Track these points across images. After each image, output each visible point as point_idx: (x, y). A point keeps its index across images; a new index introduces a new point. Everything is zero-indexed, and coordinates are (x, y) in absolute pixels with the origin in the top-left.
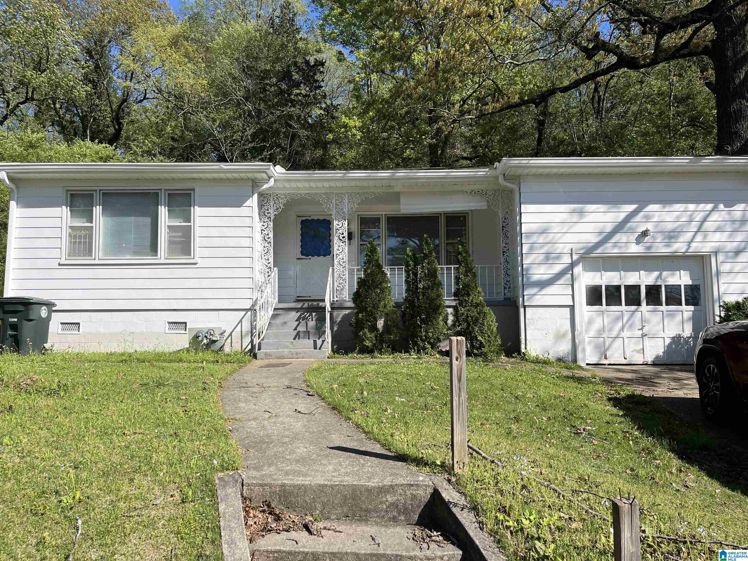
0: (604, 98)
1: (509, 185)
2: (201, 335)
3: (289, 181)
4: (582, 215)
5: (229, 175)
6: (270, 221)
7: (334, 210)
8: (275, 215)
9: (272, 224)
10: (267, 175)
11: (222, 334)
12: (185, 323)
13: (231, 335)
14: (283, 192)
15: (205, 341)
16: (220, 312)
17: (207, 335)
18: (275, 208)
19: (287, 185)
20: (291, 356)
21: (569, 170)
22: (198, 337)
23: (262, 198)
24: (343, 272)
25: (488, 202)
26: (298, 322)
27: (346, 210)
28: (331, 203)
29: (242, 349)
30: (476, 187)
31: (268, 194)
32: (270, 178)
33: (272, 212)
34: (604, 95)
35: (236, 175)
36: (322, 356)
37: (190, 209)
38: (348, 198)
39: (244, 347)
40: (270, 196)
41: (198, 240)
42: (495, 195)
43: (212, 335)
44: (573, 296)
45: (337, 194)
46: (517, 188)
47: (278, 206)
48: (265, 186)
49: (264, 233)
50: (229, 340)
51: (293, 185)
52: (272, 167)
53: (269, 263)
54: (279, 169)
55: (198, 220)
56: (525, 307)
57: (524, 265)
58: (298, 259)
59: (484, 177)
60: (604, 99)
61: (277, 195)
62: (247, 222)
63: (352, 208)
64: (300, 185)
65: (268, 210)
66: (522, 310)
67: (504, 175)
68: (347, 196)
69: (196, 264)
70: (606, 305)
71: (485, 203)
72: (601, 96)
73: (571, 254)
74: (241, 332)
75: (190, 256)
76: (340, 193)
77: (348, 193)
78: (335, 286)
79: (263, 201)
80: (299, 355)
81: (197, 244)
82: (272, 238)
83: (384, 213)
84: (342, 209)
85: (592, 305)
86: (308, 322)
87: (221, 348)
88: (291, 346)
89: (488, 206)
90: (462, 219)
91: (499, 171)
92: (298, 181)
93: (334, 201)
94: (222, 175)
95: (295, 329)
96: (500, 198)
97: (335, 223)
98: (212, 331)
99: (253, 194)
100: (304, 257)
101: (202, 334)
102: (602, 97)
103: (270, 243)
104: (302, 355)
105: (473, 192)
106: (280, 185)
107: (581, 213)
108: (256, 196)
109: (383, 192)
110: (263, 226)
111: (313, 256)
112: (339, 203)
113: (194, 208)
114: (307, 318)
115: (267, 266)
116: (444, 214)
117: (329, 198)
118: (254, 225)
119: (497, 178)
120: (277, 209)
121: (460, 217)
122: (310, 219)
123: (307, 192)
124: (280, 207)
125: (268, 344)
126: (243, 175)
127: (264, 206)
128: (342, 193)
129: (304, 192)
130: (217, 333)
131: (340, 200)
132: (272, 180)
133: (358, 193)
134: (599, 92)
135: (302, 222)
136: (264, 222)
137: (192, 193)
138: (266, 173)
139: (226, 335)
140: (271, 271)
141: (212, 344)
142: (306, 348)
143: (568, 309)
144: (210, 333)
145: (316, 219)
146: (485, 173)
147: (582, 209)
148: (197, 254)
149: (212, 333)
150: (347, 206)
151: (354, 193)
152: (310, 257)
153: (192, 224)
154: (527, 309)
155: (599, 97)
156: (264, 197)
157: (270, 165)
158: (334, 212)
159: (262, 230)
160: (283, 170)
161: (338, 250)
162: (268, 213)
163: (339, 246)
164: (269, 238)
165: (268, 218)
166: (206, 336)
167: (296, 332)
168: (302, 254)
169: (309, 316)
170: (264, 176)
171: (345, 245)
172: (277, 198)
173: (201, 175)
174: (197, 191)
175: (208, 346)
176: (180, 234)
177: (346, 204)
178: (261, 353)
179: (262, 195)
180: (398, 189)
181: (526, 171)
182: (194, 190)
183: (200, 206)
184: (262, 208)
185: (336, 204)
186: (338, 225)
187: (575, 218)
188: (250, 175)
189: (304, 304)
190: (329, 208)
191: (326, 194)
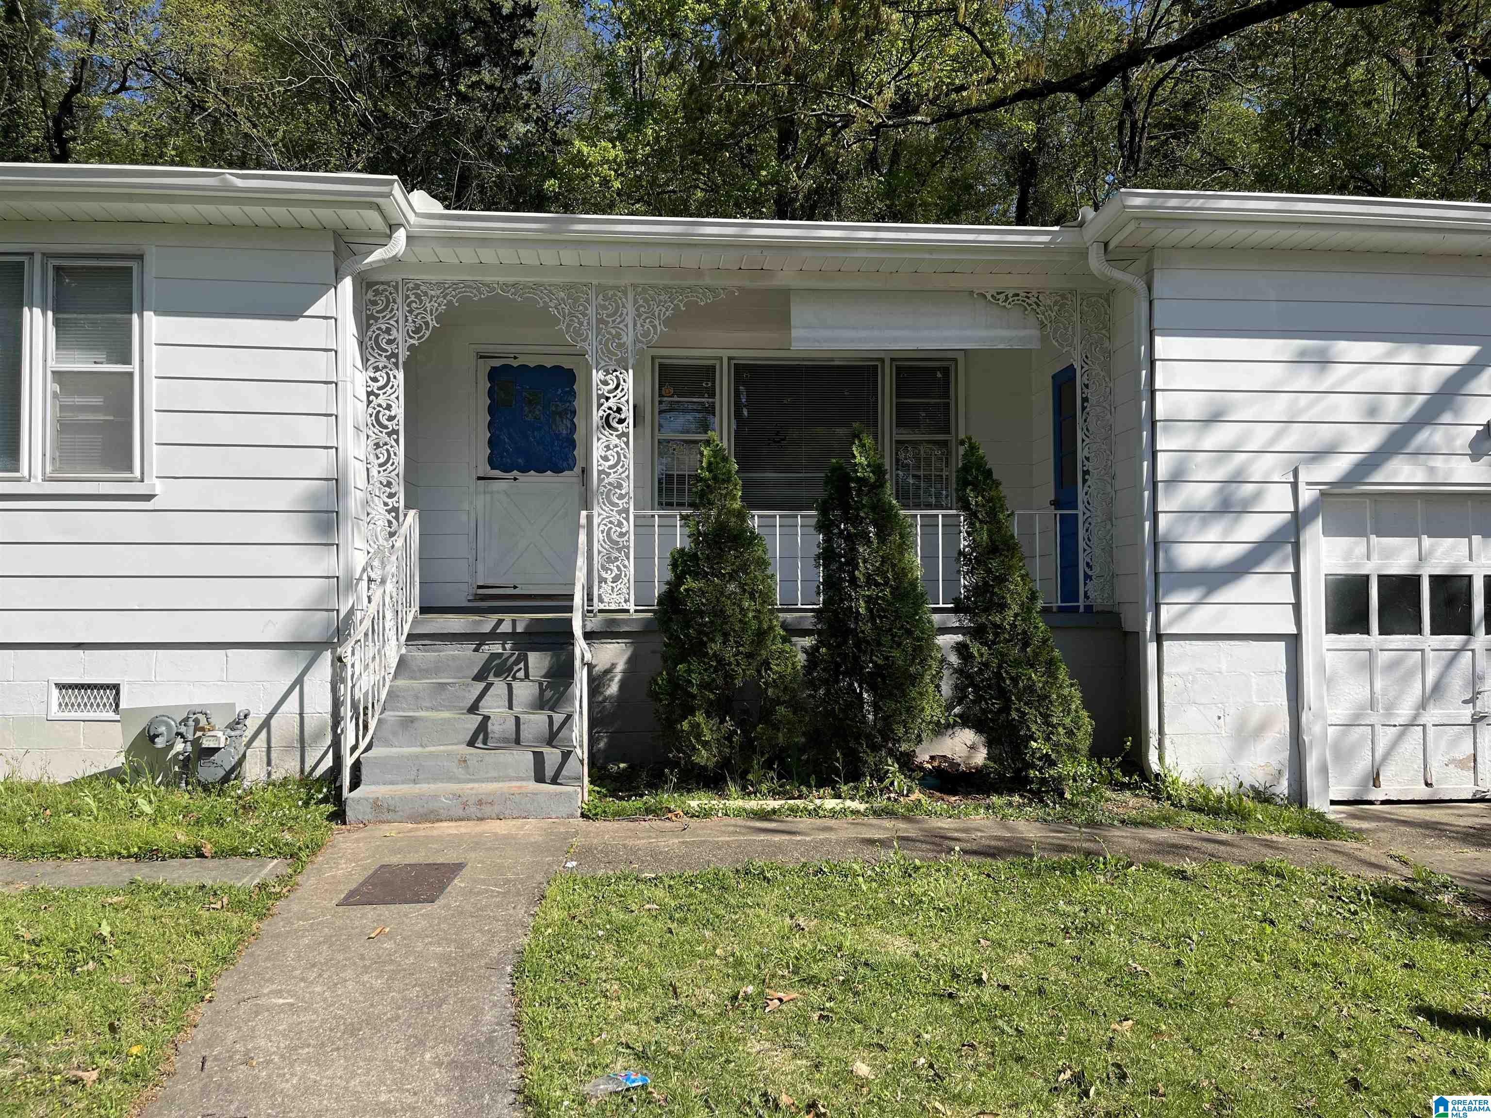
0: (1143, 125)
1: (1117, 274)
2: (162, 729)
3: (453, 240)
4: (1323, 370)
5: (256, 212)
6: (396, 365)
7: (592, 335)
8: (411, 348)
9: (401, 376)
10: (384, 217)
11: (237, 723)
12: (116, 687)
13: (266, 724)
14: (433, 278)
15: (179, 746)
16: (231, 652)
17: (183, 729)
18: (411, 327)
19: (447, 255)
20: (461, 813)
21: (1302, 235)
22: (153, 738)
23: (370, 295)
24: (620, 524)
25: (1043, 326)
26: (481, 686)
27: (628, 338)
28: (584, 315)
29: (302, 771)
30: (1012, 283)
31: (387, 283)
32: (393, 227)
33: (400, 340)
34: (1145, 117)
35: (280, 213)
36: (564, 810)
37: (131, 320)
38: (635, 302)
39: (309, 764)
40: (396, 288)
41: (154, 419)
42: (1062, 306)
43: (202, 729)
44: (1297, 607)
45: (601, 289)
46: (1141, 286)
47: (419, 321)
48: (378, 255)
49: (375, 402)
50: (261, 742)
51: (467, 255)
52: (397, 190)
53: (391, 496)
54: (421, 200)
55: (153, 354)
56: (1159, 638)
57: (1161, 517)
58: (479, 478)
59: (1046, 249)
60: (1143, 127)
61: (417, 286)
62: (321, 366)
63: (646, 334)
64: (488, 255)
65: (388, 331)
66: (1152, 649)
67: (1106, 245)
68: (630, 296)
69: (148, 497)
70: (1380, 634)
71: (1035, 332)
72: (1136, 122)
73: (1295, 486)
74: (301, 715)
75: (130, 469)
76: (612, 288)
77: (634, 286)
78: (596, 566)
79: (374, 303)
80: (487, 810)
81: (154, 434)
82: (401, 417)
83: (725, 354)
84: (618, 336)
85: (1339, 632)
86: (516, 685)
87: (234, 772)
88: (459, 772)
89: (1044, 339)
90: (939, 375)
91: (1090, 233)
92: (484, 242)
93: (591, 311)
94: (232, 211)
95: (473, 709)
96: (1076, 317)
97: (597, 376)
98: (201, 717)
99: (338, 278)
100: (497, 473)
101: (168, 726)
102: (1140, 124)
103: (396, 432)
104: (497, 809)
105: (1002, 297)
106: (425, 254)
107: (1324, 362)
108: (347, 285)
109: (740, 289)
110: (375, 380)
111: (524, 470)
112: (608, 316)
113: (141, 317)
114: (510, 670)
115: (386, 504)
116: (892, 360)
117: (576, 300)
118: (341, 377)
119: (1083, 254)
120: (417, 330)
121: (934, 369)
122: (515, 364)
123: (511, 280)
124: (427, 324)
125: (383, 763)
126: (304, 215)
127: (376, 319)
128: (617, 288)
129: (501, 280)
130: (220, 721)
131: (611, 310)
132: (401, 235)
133: (666, 288)
134: (1133, 113)
135: (493, 374)
136: (377, 369)
137: (134, 265)
138: (378, 208)
139: (252, 724)
140: (397, 518)
141: (199, 759)
142: (511, 779)
143: (1280, 647)
144: (197, 721)
145: (532, 365)
146: (1046, 238)
147: (1323, 351)
148: (154, 467)
149: (203, 722)
150: (631, 326)
151: (652, 287)
152: (515, 473)
153: (135, 367)
154: (1166, 644)
155: (1134, 124)
156: (377, 293)
157: (391, 183)
158: (591, 346)
159: (369, 394)
160: (437, 207)
161: (606, 459)
162: (389, 342)
163: (608, 448)
164: (391, 418)
165: (388, 358)
166: (182, 735)
167: (474, 721)
168: (493, 463)
169: (517, 662)
170: (373, 218)
171: (627, 444)
172: (417, 296)
173: (163, 210)
174: (151, 261)
175: (187, 764)
176: (96, 401)
177: (629, 320)
178: (358, 801)
179: (370, 285)
180: (785, 278)
181: (1179, 234)
182: (140, 257)
183: (163, 311)
184: (369, 326)
185: (600, 321)
186: (606, 383)
187: (1304, 379)
188: (326, 215)
189: (500, 622)
190: (577, 333)
191: (569, 287)
